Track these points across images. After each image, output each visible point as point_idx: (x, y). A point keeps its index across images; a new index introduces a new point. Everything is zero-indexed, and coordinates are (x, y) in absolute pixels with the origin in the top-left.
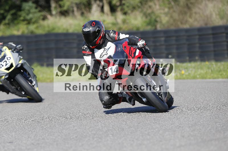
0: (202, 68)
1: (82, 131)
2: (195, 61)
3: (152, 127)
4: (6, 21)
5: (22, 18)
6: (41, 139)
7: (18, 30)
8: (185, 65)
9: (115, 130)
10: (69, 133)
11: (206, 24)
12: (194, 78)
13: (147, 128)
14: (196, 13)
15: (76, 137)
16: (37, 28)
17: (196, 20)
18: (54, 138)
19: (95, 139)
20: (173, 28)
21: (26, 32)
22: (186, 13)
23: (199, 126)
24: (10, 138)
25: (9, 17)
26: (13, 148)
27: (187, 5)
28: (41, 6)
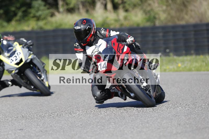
0: (196, 62)
1: (87, 119)
2: (191, 54)
3: (151, 116)
4: (18, 18)
5: (32, 15)
6: (49, 126)
7: (28, 26)
8: (181, 58)
9: (117, 118)
10: (75, 121)
11: (201, 21)
12: (190, 70)
13: (146, 116)
14: (191, 11)
15: (81, 125)
16: (46, 24)
17: (191, 17)
18: (61, 125)
19: (99, 127)
20: (170, 24)
21: (36, 27)
22: (182, 11)
23: (194, 115)
24: (21, 126)
25: (20, 14)
26: (23, 135)
27: (184, 3)
28: (49, 4)
